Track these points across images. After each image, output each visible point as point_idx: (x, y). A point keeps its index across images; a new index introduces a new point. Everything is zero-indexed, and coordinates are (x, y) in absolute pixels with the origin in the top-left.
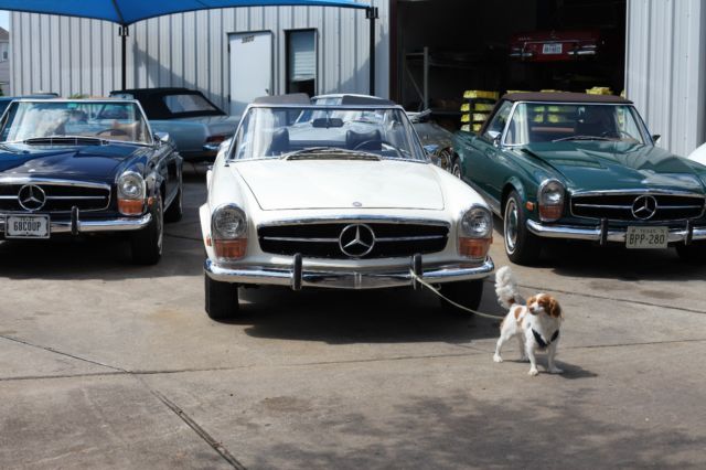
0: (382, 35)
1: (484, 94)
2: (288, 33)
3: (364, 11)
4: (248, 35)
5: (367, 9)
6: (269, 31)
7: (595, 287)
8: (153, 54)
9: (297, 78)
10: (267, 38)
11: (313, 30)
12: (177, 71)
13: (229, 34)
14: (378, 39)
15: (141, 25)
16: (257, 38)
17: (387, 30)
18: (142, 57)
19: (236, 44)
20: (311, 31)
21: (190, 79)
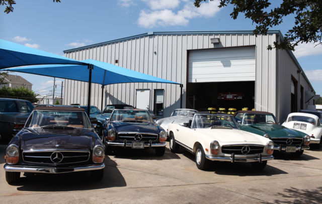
0: (184, 92)
1: (214, 109)
2: (155, 90)
3: (179, 85)
4: (143, 90)
5: (180, 85)
6: (149, 89)
7: (281, 162)
8: (112, 94)
9: (157, 103)
10: (148, 91)
11: (163, 90)
12: (119, 99)
13: (137, 90)
14: (183, 93)
15: (108, 86)
16: (145, 91)
17: (185, 91)
18: (108, 95)
19: (139, 92)
20: (162, 90)
21: (123, 101)
